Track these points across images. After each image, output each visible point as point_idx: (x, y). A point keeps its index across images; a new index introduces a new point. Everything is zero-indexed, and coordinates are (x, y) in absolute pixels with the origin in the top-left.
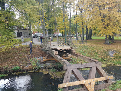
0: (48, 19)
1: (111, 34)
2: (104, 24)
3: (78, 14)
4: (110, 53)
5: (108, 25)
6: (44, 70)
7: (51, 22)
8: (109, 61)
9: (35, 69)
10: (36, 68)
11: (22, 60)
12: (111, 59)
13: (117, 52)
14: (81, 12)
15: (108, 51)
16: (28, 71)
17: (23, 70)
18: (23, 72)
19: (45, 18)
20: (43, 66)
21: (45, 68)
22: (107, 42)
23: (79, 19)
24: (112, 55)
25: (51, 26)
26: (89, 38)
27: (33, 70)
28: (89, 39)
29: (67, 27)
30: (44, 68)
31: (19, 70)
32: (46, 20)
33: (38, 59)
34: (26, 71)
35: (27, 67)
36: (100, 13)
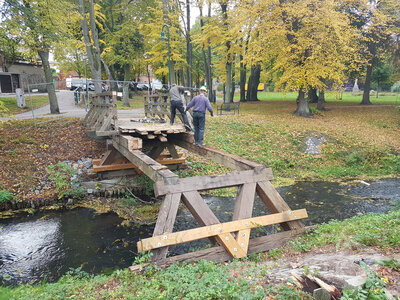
0: (112, 30)
1: (315, 83)
2: (293, 51)
3: (213, 13)
4: (309, 142)
5: (307, 53)
6: (98, 201)
7: (122, 40)
8: (303, 168)
9: (65, 199)
10: (70, 197)
11: (20, 170)
12: (310, 161)
13: (331, 139)
14: (224, 7)
15: (303, 139)
16: (41, 205)
17: (25, 204)
18: (26, 210)
19: (100, 25)
20: (92, 187)
21: (102, 194)
22: (302, 109)
23: (215, 32)
24: (313, 148)
25: (120, 51)
26: (250, 97)
27: (57, 201)
28: (249, 100)
29: (177, 57)
30: (95, 195)
31: (9, 203)
32: (103, 31)
33: (75, 165)
34: (33, 206)
35: (37, 192)
36: (284, 13)
